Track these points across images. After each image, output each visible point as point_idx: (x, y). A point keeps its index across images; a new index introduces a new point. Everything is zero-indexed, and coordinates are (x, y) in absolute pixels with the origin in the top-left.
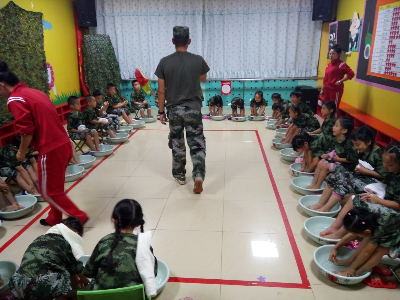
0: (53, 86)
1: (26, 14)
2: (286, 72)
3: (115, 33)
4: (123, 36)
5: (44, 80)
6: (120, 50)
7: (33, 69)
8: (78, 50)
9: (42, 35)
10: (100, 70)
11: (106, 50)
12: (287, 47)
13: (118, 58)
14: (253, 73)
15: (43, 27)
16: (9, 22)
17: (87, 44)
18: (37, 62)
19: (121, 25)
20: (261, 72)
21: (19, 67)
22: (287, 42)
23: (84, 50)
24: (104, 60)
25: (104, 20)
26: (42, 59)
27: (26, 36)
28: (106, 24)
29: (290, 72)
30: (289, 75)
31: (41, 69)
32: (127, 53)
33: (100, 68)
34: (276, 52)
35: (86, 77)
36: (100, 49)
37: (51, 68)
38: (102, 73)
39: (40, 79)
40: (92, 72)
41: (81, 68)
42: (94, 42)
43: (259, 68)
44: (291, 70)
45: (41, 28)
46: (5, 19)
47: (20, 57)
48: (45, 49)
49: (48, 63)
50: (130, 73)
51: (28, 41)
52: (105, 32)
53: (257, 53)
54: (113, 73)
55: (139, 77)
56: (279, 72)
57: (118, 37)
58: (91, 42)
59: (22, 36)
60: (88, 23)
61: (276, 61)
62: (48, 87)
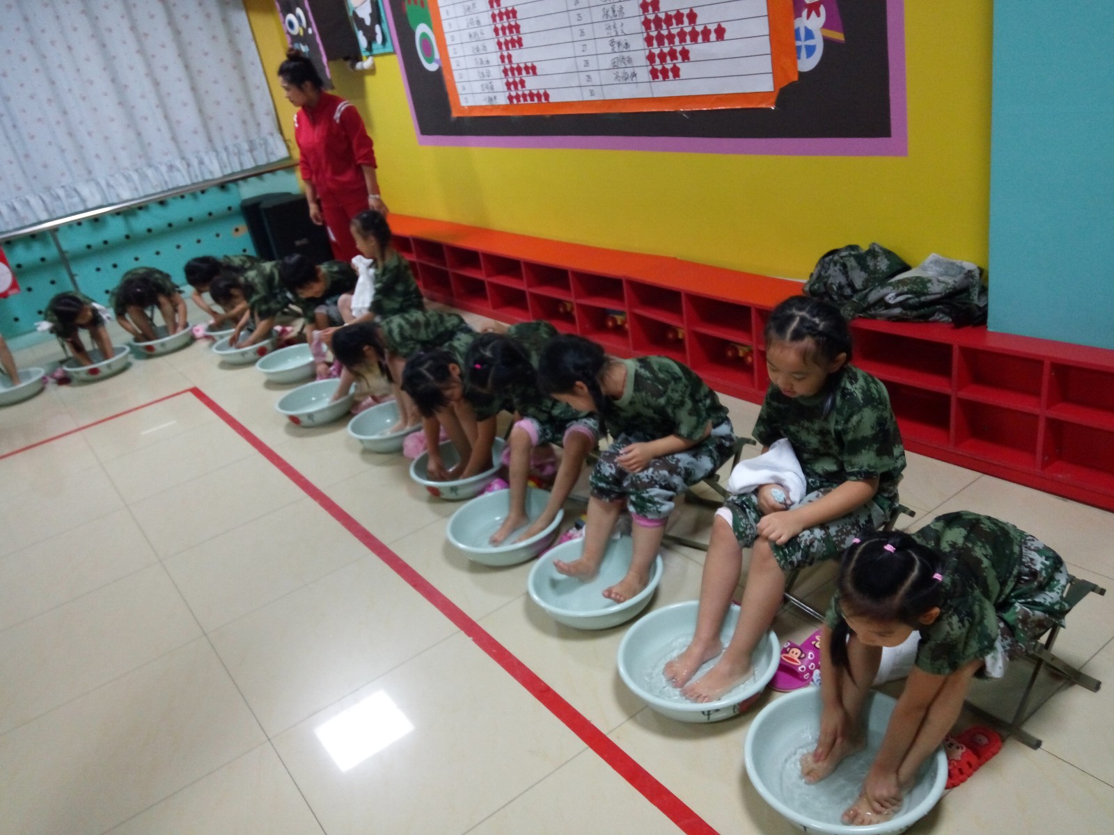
2: (189, 165)
12: (156, 84)
14: (74, 193)
20: (103, 183)
22: (148, 65)
29: (201, 163)
30: (202, 174)
34: (125, 105)
44: (203, 155)
56: (164, 169)
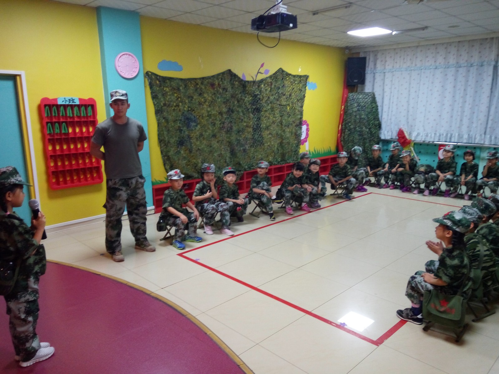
0: (306, 141)
1: (292, 77)
3: (383, 90)
4: (391, 93)
5: (298, 136)
6: (385, 108)
7: (288, 126)
8: (341, 108)
9: (304, 95)
10: (357, 128)
11: (367, 108)
13: (382, 116)
15: (307, 88)
16: (275, 86)
17: (349, 102)
18: (294, 119)
19: (391, 81)
21: (276, 124)
23: (346, 108)
24: (364, 119)
25: (374, 77)
26: (299, 117)
27: (288, 97)
28: (376, 81)
31: (297, 126)
32: (392, 111)
33: (359, 127)
35: (343, 135)
36: (362, 107)
37: (308, 125)
38: (359, 131)
39: (293, 135)
40: (349, 130)
41: (340, 126)
42: (356, 100)
45: (304, 89)
46: (271, 84)
47: (278, 115)
49: (305, 121)
50: (392, 133)
51: (289, 101)
52: (373, 89)
54: (371, 132)
55: (401, 137)
57: (385, 94)
58: (354, 100)
59: (284, 97)
60: (356, 81)
62: (300, 142)
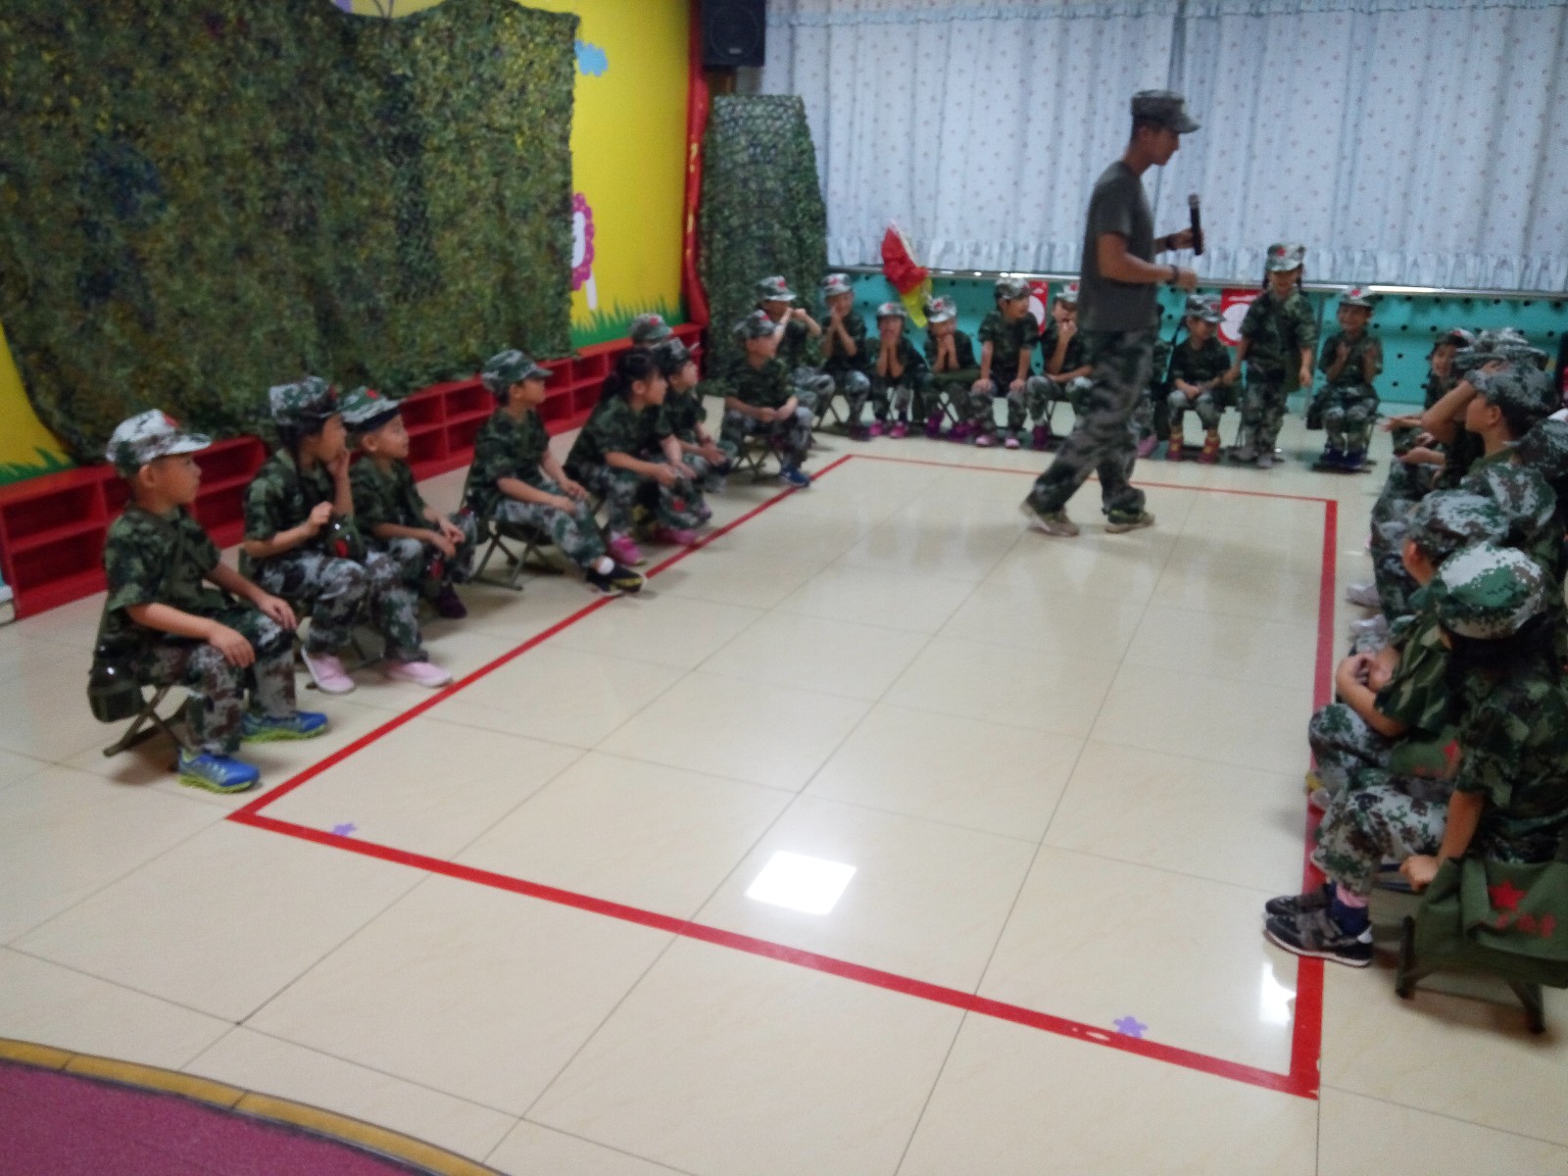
0: (586, 276)
1: (523, 17)
3: (827, 89)
4: (854, 100)
5: (559, 254)
6: (837, 157)
7: (525, 213)
8: (689, 152)
9: (570, 93)
10: (754, 227)
11: (784, 153)
13: (826, 185)
14: (1371, 262)
15: (577, 64)
16: (465, 45)
17: (721, 129)
18: (540, 189)
19: (853, 58)
20: (1410, 259)
21: (480, 204)
23: (709, 153)
24: (775, 192)
25: (792, 40)
26: (559, 178)
27: (516, 95)
28: (800, 55)
30: (1539, 279)
31: (554, 214)
32: (860, 169)
33: (757, 222)
34: (1489, 176)
35: (704, 252)
36: (766, 149)
37: (588, 213)
38: (760, 238)
39: (544, 249)
40: (726, 235)
41: (691, 219)
42: (745, 124)
43: (1403, 242)
45: (569, 70)
46: (452, 37)
47: (486, 169)
48: (575, 144)
49: (578, 195)
50: (863, 244)
51: (520, 115)
52: (791, 85)
53: (1399, 179)
54: (801, 241)
55: (891, 260)
57: (836, 105)
58: (736, 123)
59: (501, 96)
60: (735, 51)
61: (1486, 214)
62: (570, 281)
